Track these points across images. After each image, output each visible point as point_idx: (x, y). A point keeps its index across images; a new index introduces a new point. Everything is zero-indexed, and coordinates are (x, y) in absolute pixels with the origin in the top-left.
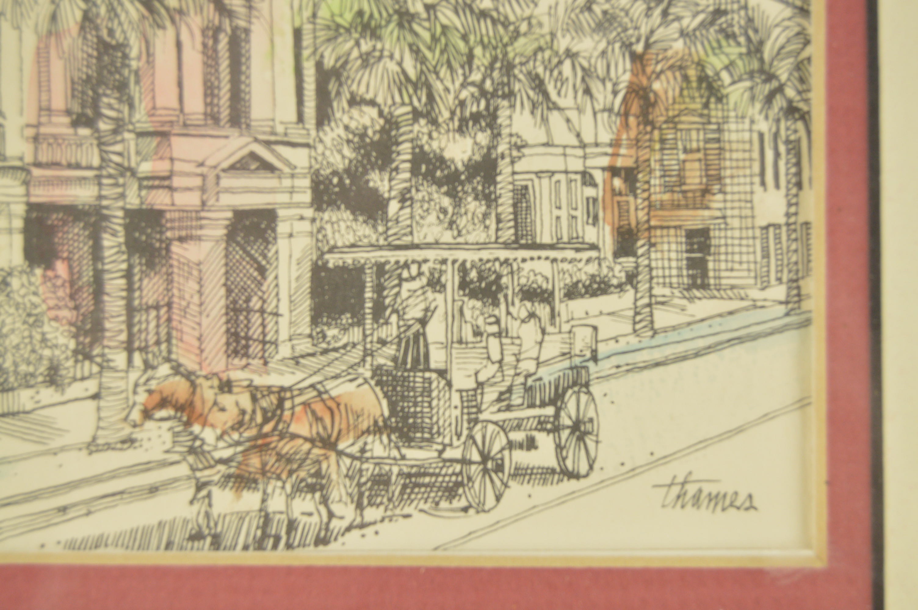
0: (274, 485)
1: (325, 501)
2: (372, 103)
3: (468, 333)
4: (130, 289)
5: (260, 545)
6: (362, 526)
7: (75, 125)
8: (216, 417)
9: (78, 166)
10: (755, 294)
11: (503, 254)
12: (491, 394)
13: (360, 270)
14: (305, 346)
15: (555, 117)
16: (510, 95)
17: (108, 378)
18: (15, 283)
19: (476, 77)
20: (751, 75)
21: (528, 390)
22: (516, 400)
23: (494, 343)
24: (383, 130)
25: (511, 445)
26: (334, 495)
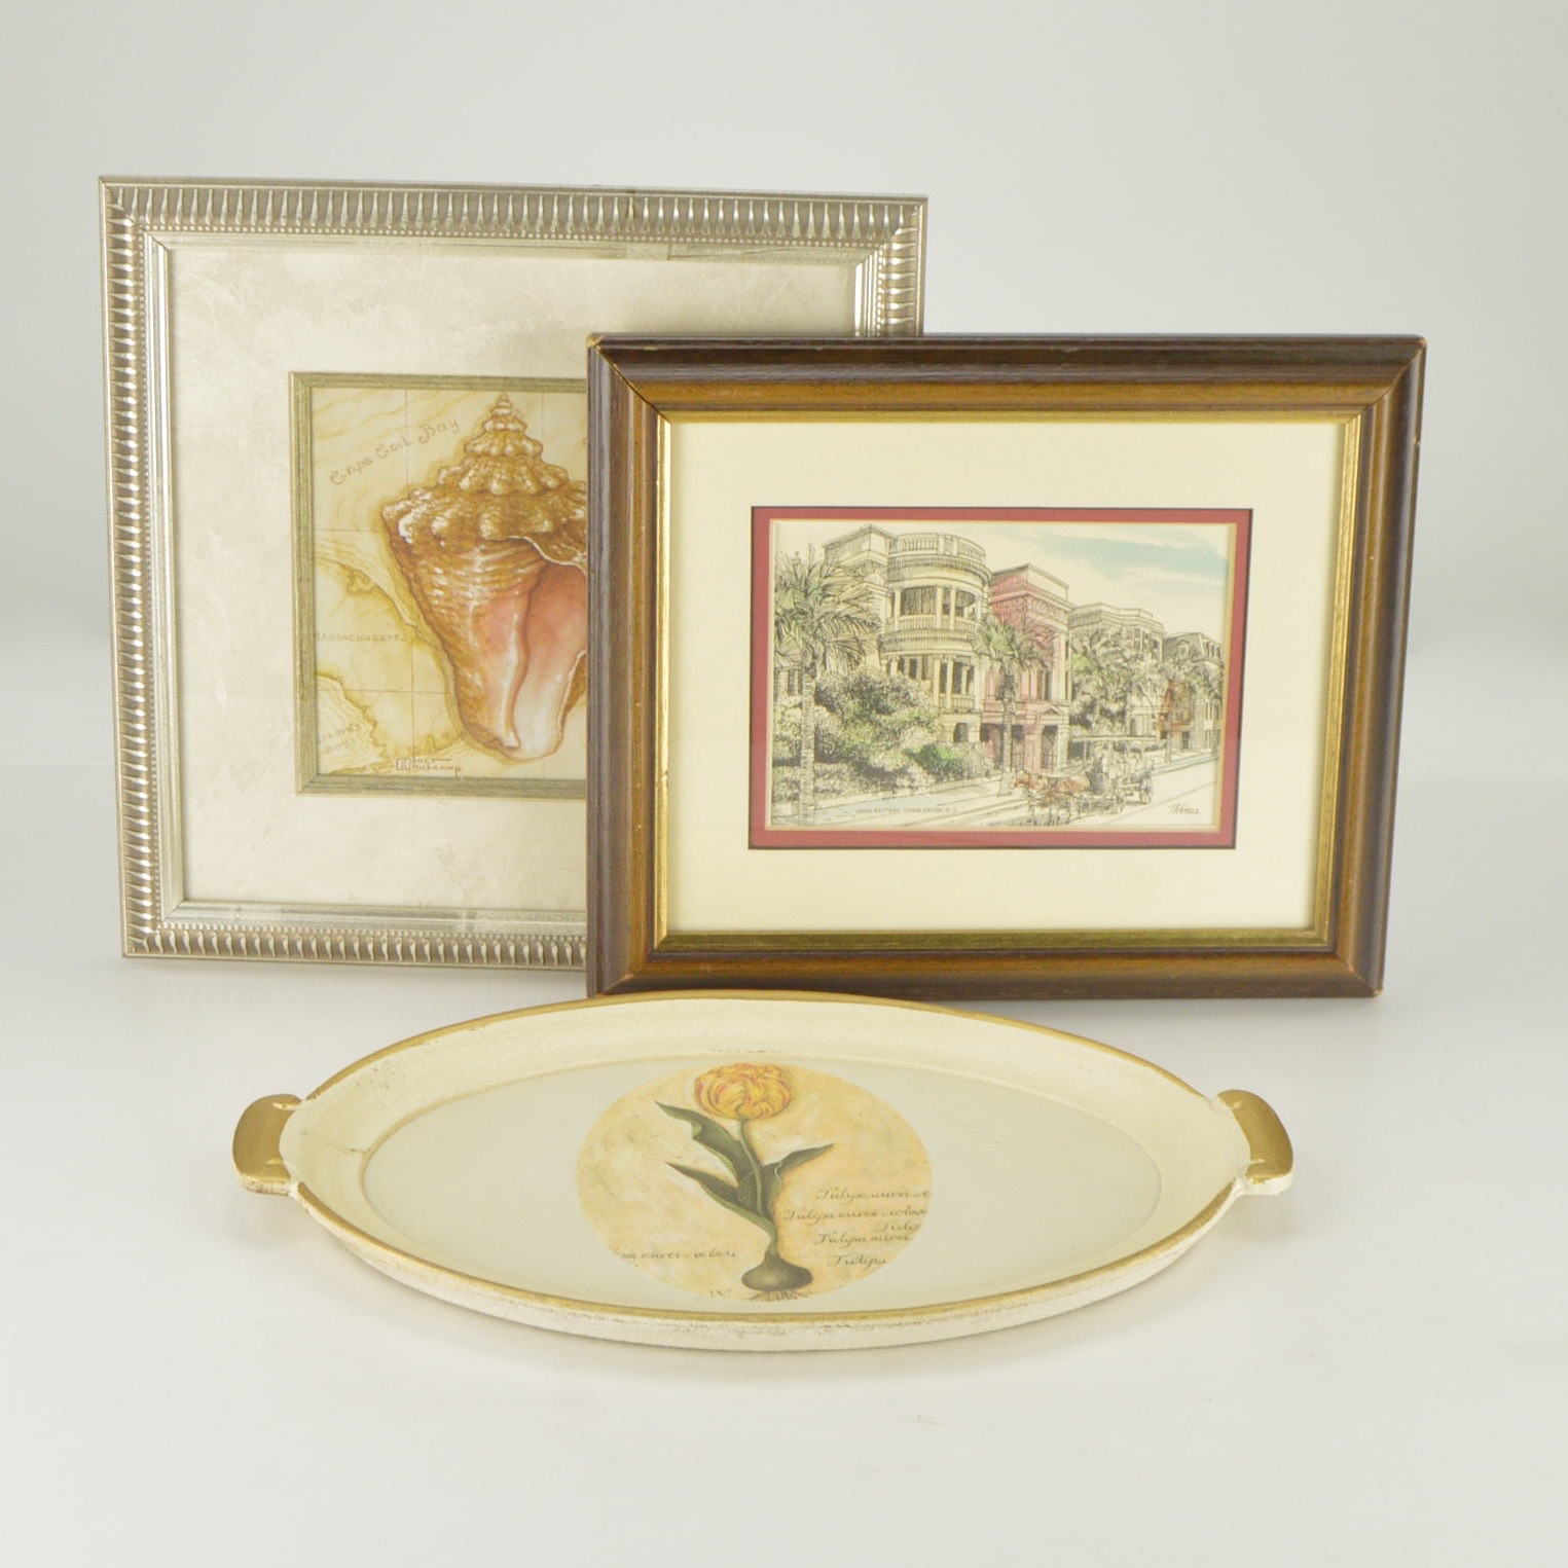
0: (1053, 806)
1: (1069, 811)
2: (1088, 694)
3: (1115, 762)
4: (1012, 748)
5: (1048, 824)
6: (1080, 818)
7: (997, 699)
8: (1037, 786)
9: (997, 712)
10: (1203, 751)
11: (1127, 739)
12: (1120, 780)
13: (1082, 743)
14: (1064, 766)
15: (1144, 698)
16: (1130, 692)
17: (1004, 775)
18: (977, 746)
19: (1121, 686)
20: (1205, 685)
21: (1132, 779)
22: (1129, 781)
23: (1122, 765)
24: (1092, 702)
25: (1126, 795)
26: (1072, 809)
